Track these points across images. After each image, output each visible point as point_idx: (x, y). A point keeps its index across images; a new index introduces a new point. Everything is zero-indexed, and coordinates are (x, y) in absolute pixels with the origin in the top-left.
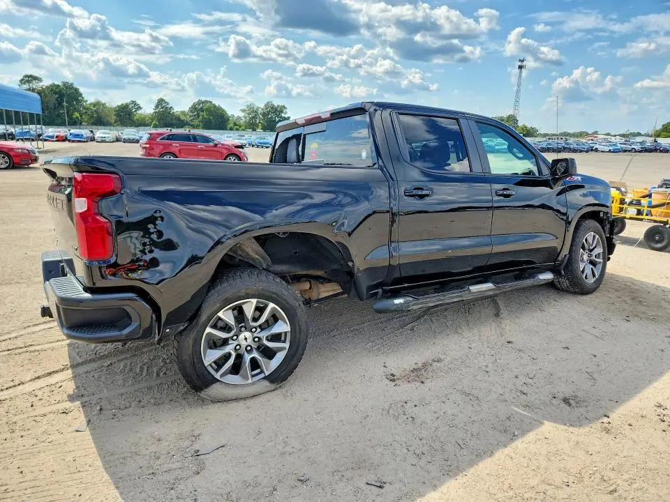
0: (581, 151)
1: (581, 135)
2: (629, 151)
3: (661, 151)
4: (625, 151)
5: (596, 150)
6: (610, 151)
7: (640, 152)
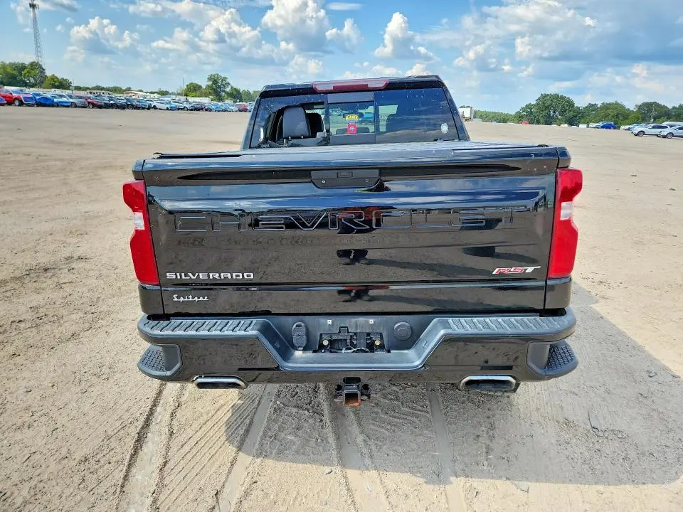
0: (143, 108)
1: (116, 90)
2: (182, 109)
3: (206, 110)
4: (179, 109)
5: (155, 107)
6: (167, 109)
7: (191, 110)
